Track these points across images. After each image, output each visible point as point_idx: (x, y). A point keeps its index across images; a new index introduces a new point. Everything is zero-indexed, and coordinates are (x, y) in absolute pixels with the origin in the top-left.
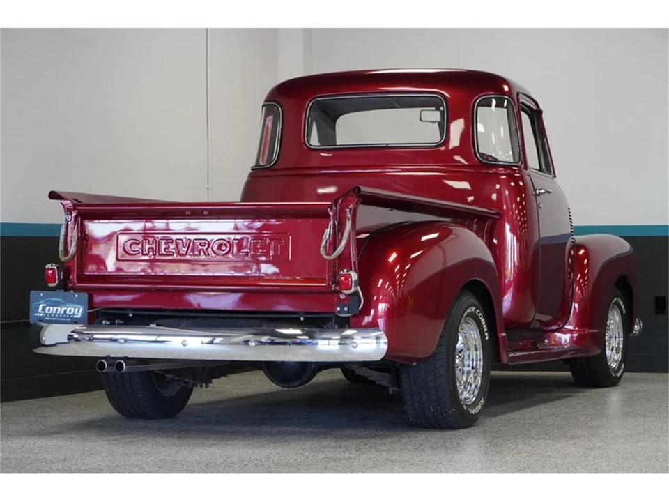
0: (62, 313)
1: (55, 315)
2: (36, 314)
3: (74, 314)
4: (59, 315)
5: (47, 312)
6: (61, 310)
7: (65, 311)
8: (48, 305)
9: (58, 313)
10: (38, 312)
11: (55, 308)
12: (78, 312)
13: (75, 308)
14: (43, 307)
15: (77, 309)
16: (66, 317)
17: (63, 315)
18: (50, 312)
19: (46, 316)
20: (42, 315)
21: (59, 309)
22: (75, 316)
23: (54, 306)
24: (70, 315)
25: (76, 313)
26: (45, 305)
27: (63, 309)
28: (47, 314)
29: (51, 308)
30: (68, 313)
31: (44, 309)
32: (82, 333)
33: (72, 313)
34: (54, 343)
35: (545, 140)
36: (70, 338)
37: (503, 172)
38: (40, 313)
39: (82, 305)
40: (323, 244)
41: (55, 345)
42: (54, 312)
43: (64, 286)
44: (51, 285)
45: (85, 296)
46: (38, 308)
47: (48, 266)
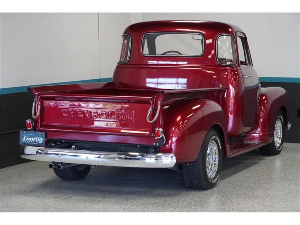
0: (34, 141)
1: (30, 141)
2: (22, 141)
3: (39, 141)
4: (32, 141)
5: (27, 140)
6: (33, 139)
7: (35, 140)
8: (27, 137)
9: (32, 140)
10: (23, 140)
11: (31, 139)
12: (41, 140)
13: (39, 139)
14: (25, 138)
15: (40, 139)
16: (35, 143)
17: (34, 142)
18: (29, 140)
19: (27, 142)
20: (25, 141)
21: (32, 139)
22: (39, 142)
23: (30, 138)
24: (37, 142)
25: (40, 141)
26: (26, 137)
27: (34, 139)
28: (27, 141)
29: (29, 138)
30: (36, 140)
31: (26, 138)
32: (43, 150)
33: (38, 141)
34: (30, 154)
35: (248, 50)
36: (37, 152)
37: (229, 69)
38: (24, 140)
39: (43, 137)
40: (148, 116)
41: (31, 154)
42: (30, 140)
43: (35, 129)
44: (29, 129)
45: (44, 133)
46: (23, 138)
47: (27, 121)
